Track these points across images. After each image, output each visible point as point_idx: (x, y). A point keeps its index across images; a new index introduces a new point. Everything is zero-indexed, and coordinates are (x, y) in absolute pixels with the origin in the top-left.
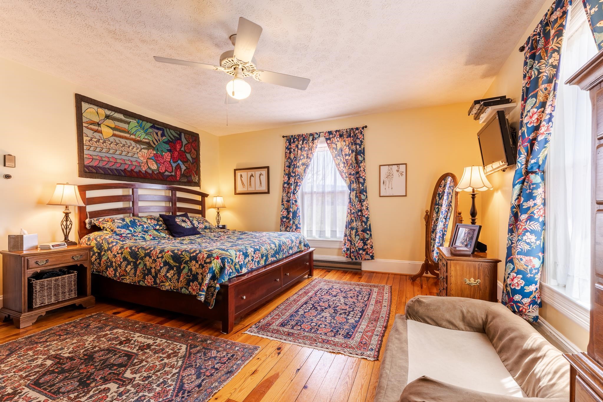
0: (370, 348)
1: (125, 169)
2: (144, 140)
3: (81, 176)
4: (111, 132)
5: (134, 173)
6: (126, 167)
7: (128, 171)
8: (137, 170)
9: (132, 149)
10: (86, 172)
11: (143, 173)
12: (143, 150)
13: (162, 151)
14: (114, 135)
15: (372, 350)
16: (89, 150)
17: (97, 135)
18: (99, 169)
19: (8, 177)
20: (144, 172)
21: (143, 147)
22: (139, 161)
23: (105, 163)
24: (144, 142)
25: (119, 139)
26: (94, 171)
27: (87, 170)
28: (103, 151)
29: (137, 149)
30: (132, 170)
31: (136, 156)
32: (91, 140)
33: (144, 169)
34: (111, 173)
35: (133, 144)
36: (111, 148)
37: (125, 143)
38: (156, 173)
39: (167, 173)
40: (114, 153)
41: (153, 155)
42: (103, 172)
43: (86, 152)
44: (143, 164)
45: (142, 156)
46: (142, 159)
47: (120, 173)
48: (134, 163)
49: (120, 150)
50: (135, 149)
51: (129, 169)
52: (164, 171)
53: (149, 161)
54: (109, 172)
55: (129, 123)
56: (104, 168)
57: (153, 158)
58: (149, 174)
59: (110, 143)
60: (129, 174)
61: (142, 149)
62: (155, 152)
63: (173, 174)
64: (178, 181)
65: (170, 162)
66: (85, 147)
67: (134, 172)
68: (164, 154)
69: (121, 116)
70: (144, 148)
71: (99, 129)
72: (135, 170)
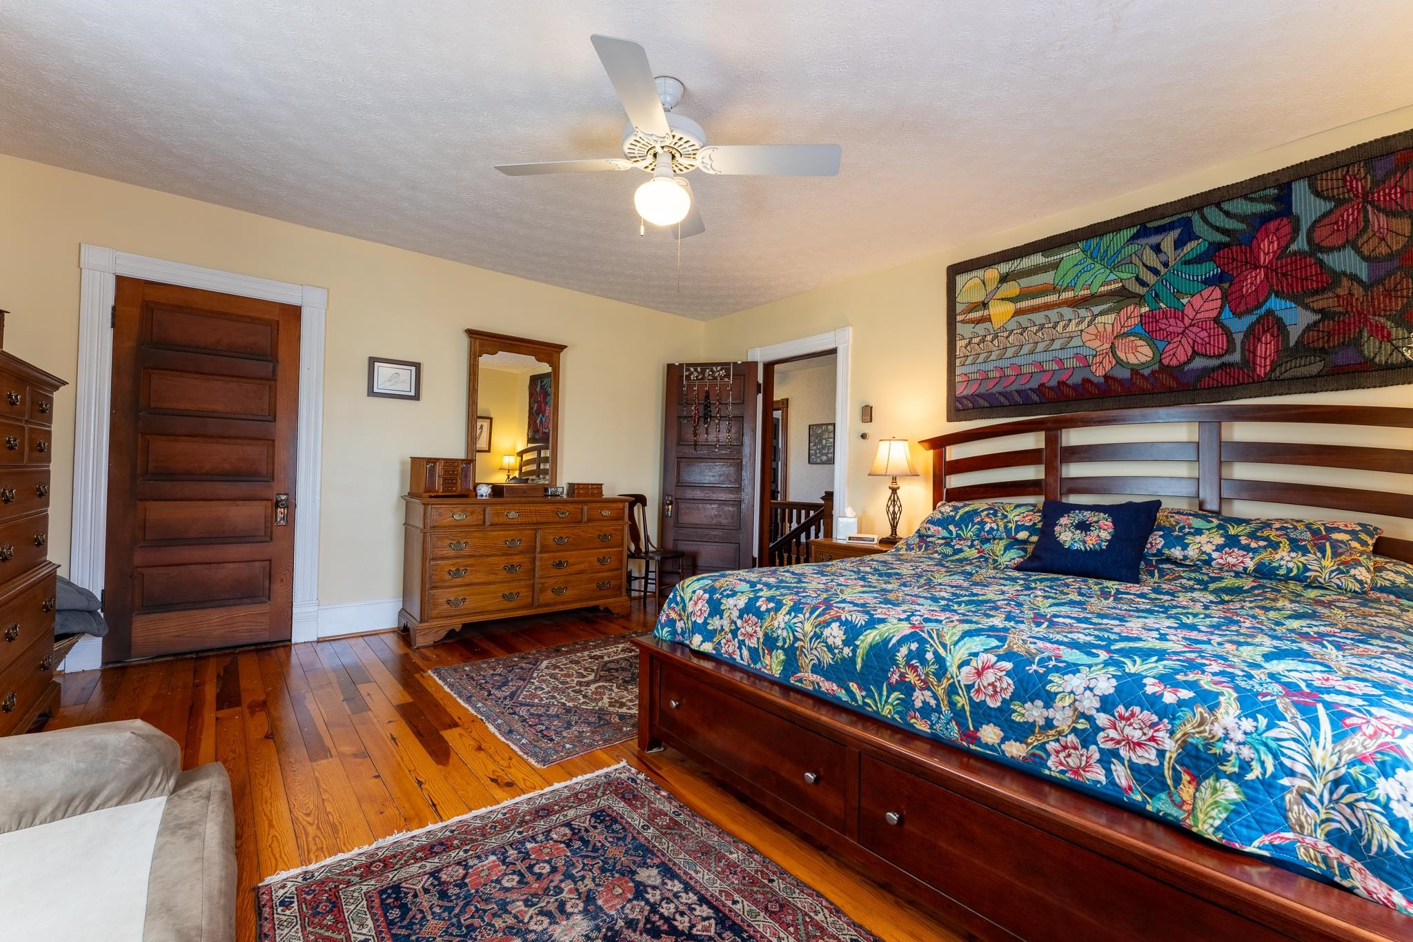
0: (295, 905)
1: (1042, 385)
2: (1102, 289)
3: (949, 420)
4: (1011, 307)
5: (1066, 390)
6: (1043, 379)
7: (1051, 388)
8: (1076, 379)
9: (1065, 327)
10: (959, 410)
11: (1096, 385)
12: (1099, 319)
13: (1178, 294)
14: (1018, 313)
15: (282, 903)
16: (963, 365)
17: (980, 329)
18: (977, 398)
19: (864, 436)
20: (1102, 380)
21: (1096, 310)
22: (1084, 352)
23: (992, 383)
24: (1103, 295)
25: (1030, 316)
26: (970, 405)
27: (960, 406)
28: (991, 358)
29: (1078, 324)
30: (1062, 383)
31: (1076, 342)
32: (970, 343)
33: (1100, 372)
34: (1007, 403)
35: (1067, 312)
36: (1008, 345)
37: (1043, 321)
38: (1146, 372)
39: (1199, 363)
40: (1016, 355)
41: (1137, 320)
42: (986, 404)
43: (958, 371)
44: (1098, 359)
45: (1098, 336)
46: (1096, 344)
47: (1028, 396)
48: (1068, 364)
49: (1031, 341)
50: (1072, 327)
51: (1053, 383)
52: (1183, 358)
53: (1120, 344)
54: (1002, 399)
55: (1055, 266)
56: (989, 394)
57: (1140, 330)
58: (1120, 382)
59: (1006, 334)
60: (1052, 395)
61: (1095, 317)
62: (1145, 309)
63: (1236, 357)
64: (1261, 381)
65: (1216, 320)
66: (958, 362)
67: (1068, 386)
68: (1185, 301)
69: (1038, 259)
70: (1102, 313)
71: (986, 312)
72: (1070, 382)
